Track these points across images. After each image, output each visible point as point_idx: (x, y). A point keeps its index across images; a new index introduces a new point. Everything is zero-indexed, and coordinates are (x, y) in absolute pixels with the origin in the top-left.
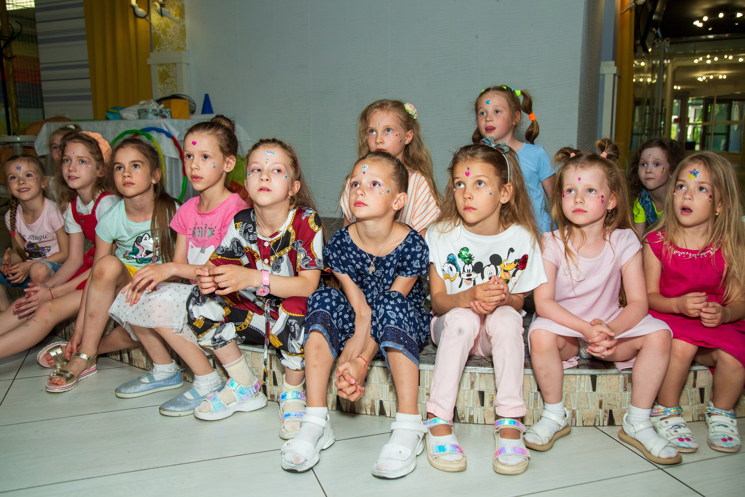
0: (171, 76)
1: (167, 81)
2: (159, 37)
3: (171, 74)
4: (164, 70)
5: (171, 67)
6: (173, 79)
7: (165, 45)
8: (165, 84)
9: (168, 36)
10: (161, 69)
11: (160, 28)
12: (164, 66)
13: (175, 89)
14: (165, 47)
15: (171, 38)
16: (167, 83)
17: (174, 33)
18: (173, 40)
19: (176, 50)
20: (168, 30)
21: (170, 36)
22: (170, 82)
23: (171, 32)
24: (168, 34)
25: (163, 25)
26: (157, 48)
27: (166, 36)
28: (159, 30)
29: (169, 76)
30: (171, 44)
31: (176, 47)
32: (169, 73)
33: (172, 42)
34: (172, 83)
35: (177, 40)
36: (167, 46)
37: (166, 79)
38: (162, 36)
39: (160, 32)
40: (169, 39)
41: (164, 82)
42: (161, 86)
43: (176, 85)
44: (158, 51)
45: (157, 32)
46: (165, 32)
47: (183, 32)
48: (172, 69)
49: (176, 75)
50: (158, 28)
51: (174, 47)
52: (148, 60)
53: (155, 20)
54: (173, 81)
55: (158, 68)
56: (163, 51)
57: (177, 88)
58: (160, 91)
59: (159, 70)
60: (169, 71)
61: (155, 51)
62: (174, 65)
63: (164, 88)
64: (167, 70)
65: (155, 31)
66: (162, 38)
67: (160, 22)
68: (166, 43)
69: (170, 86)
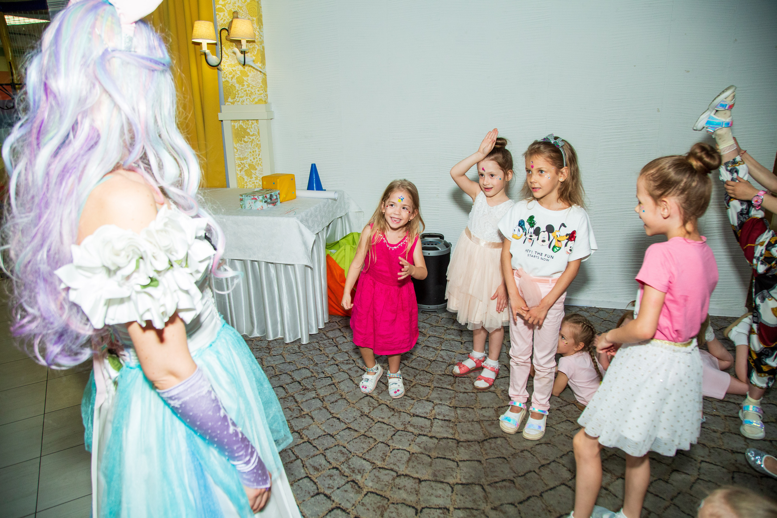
0: (251, 134)
1: (246, 139)
3: (251, 131)
4: (241, 127)
5: (250, 124)
6: (254, 137)
7: (241, 97)
8: (243, 142)
9: (246, 86)
10: (236, 125)
11: (234, 76)
12: (241, 122)
13: (257, 149)
14: (241, 99)
15: (250, 89)
16: (244, 141)
17: (254, 84)
18: (253, 91)
19: (256, 103)
20: (245, 78)
21: (248, 86)
22: (250, 140)
23: (250, 82)
24: (245, 83)
25: (238, 72)
26: (230, 100)
27: (243, 85)
28: (232, 78)
29: (248, 134)
30: (250, 96)
31: (256, 100)
32: (248, 130)
33: (252, 93)
34: (252, 142)
35: (258, 91)
36: (245, 98)
37: (244, 137)
38: (237, 86)
39: (234, 80)
40: (247, 89)
41: (241, 141)
42: (237, 145)
43: (257, 144)
44: (233, 103)
45: (230, 80)
46: (241, 82)
47: (265, 82)
48: (253, 126)
49: (259, 133)
50: (232, 76)
51: (254, 99)
52: (219, 114)
53: (226, 67)
54: (253, 140)
55: (233, 124)
56: (239, 103)
57: (259, 149)
58: (236, 150)
59: (234, 126)
60: (247, 128)
61: (227, 104)
62: (255, 121)
63: (242, 147)
64: (244, 127)
65: (227, 79)
66: (237, 89)
67: (234, 69)
68: (243, 95)
69: (250, 146)
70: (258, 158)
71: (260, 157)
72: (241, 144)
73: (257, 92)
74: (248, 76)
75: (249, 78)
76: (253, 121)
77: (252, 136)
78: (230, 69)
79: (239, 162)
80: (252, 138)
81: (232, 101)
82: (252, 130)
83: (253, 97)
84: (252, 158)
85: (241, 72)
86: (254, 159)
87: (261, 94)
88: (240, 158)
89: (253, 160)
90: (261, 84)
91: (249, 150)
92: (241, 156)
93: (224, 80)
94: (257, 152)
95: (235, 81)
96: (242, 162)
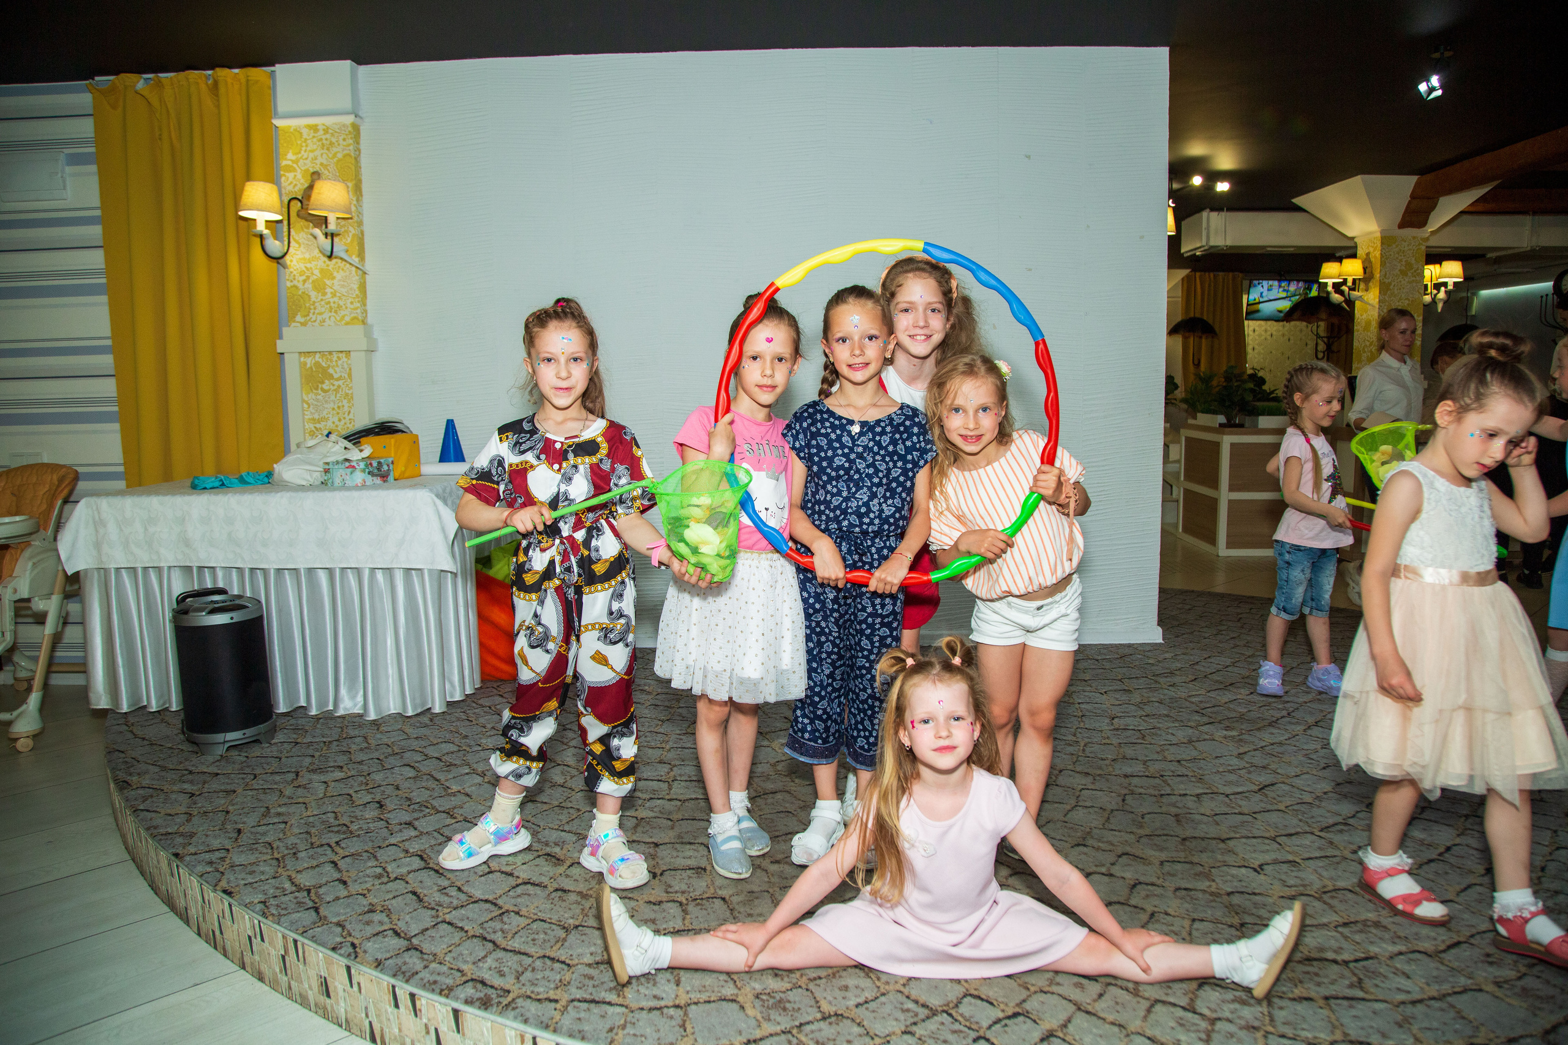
0: (336, 376)
1: (326, 386)
2: (306, 296)
3: (336, 372)
4: (317, 364)
5: (335, 359)
6: (341, 383)
7: (321, 314)
8: (320, 391)
9: (329, 295)
10: (309, 361)
11: (308, 277)
12: (318, 355)
13: (345, 402)
14: (320, 318)
15: (336, 299)
16: (323, 390)
17: (344, 290)
18: (341, 303)
19: (347, 324)
20: (328, 282)
21: (334, 295)
22: (333, 388)
23: (336, 287)
24: (329, 290)
25: (317, 272)
26: (299, 318)
27: (325, 294)
28: (305, 281)
29: (331, 377)
30: (336, 312)
31: (347, 319)
32: (331, 371)
33: (339, 307)
34: (336, 391)
35: (352, 303)
36: (326, 316)
37: (323, 383)
38: (313, 294)
39: (308, 285)
40: (332, 300)
41: (317, 389)
42: (310, 397)
43: (347, 395)
44: (304, 324)
45: (300, 285)
46: (320, 287)
47: (363, 287)
48: (340, 363)
49: (350, 375)
50: (304, 278)
51: (343, 317)
52: (279, 342)
53: (295, 262)
54: (339, 386)
55: (302, 359)
56: (316, 324)
57: (349, 402)
58: (306, 406)
59: (305, 364)
60: (329, 367)
61: (293, 324)
62: (344, 355)
63: (317, 400)
64: (324, 364)
65: (295, 283)
66: (313, 299)
67: (308, 265)
68: (323, 310)
69: (333, 398)
70: (348, 418)
71: (351, 416)
72: (317, 394)
73: (349, 305)
74: (334, 278)
75: (335, 281)
76: (341, 355)
77: (338, 379)
78: (302, 266)
79: (312, 426)
80: (336, 383)
81: (302, 320)
82: (338, 370)
83: (342, 313)
84: (336, 419)
85: (322, 271)
86: (340, 420)
87: (356, 309)
88: (313, 419)
89: (337, 423)
90: (357, 292)
91: (332, 405)
92: (316, 416)
93: (289, 284)
94: (346, 409)
95: (310, 286)
96: (318, 426)
